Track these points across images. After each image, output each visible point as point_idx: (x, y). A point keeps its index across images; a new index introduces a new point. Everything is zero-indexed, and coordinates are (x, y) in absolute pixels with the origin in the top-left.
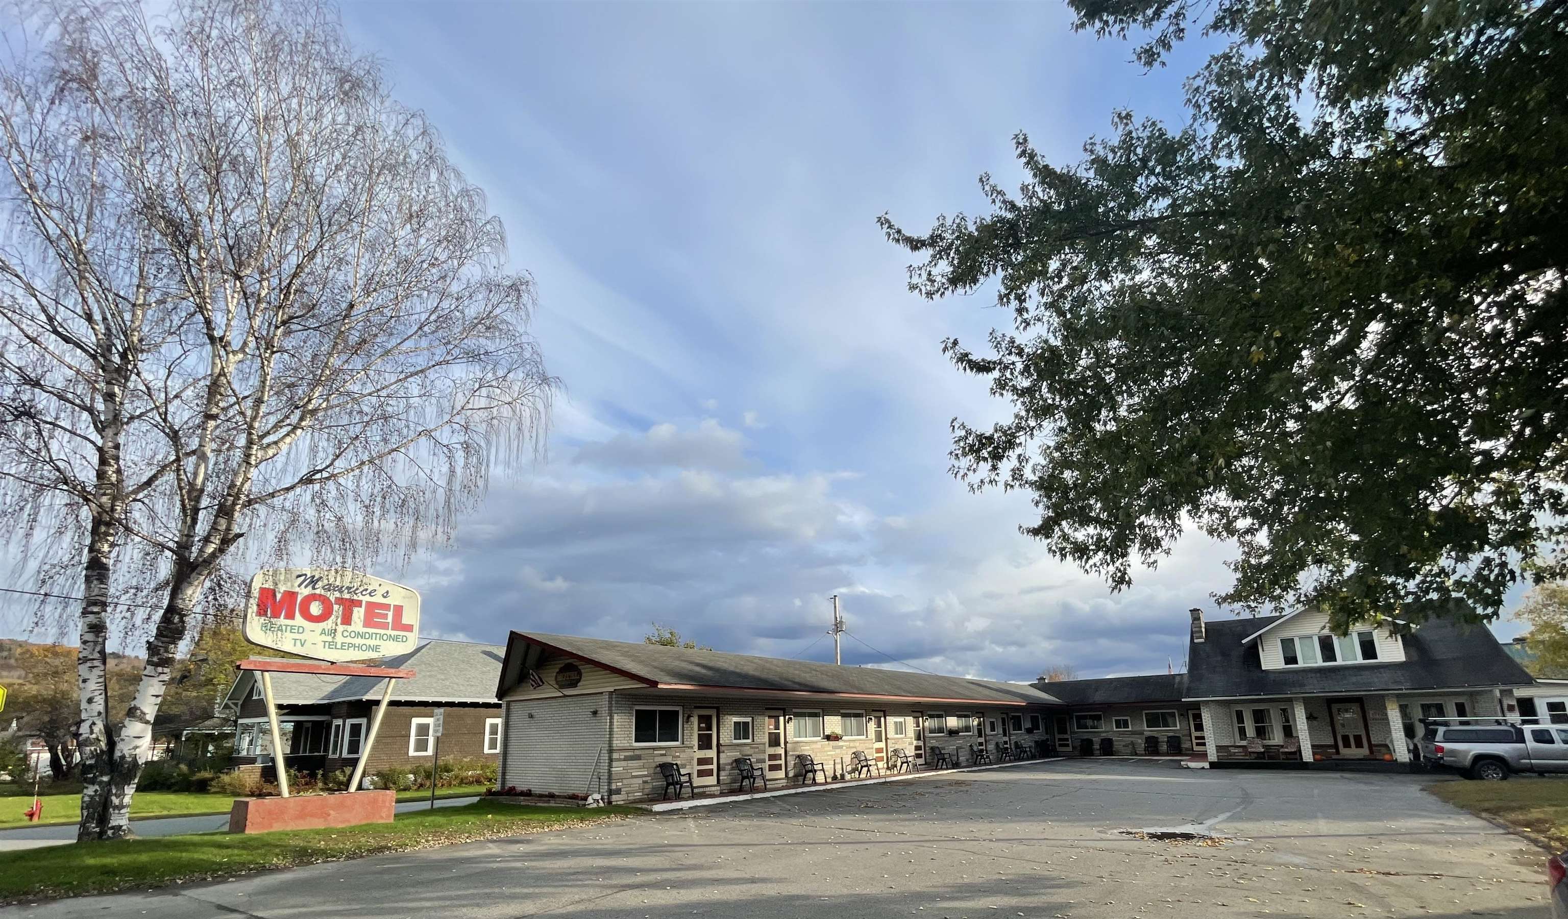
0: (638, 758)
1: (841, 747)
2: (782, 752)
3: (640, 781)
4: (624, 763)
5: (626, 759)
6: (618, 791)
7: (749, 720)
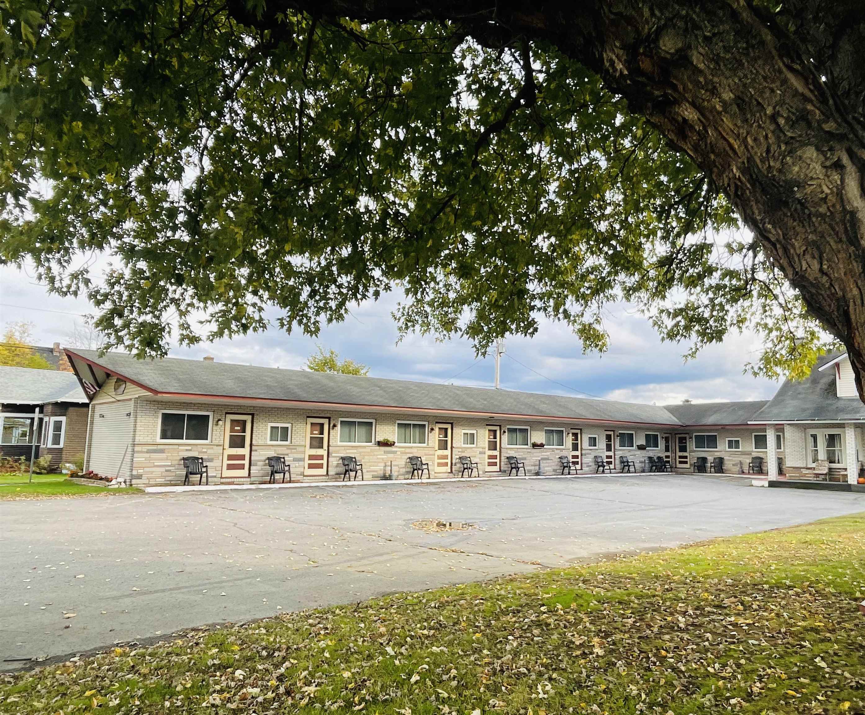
0: (162, 451)
1: (395, 452)
2: (325, 453)
3: (163, 469)
4: (147, 455)
5: (148, 452)
6: (139, 477)
7: (289, 425)
